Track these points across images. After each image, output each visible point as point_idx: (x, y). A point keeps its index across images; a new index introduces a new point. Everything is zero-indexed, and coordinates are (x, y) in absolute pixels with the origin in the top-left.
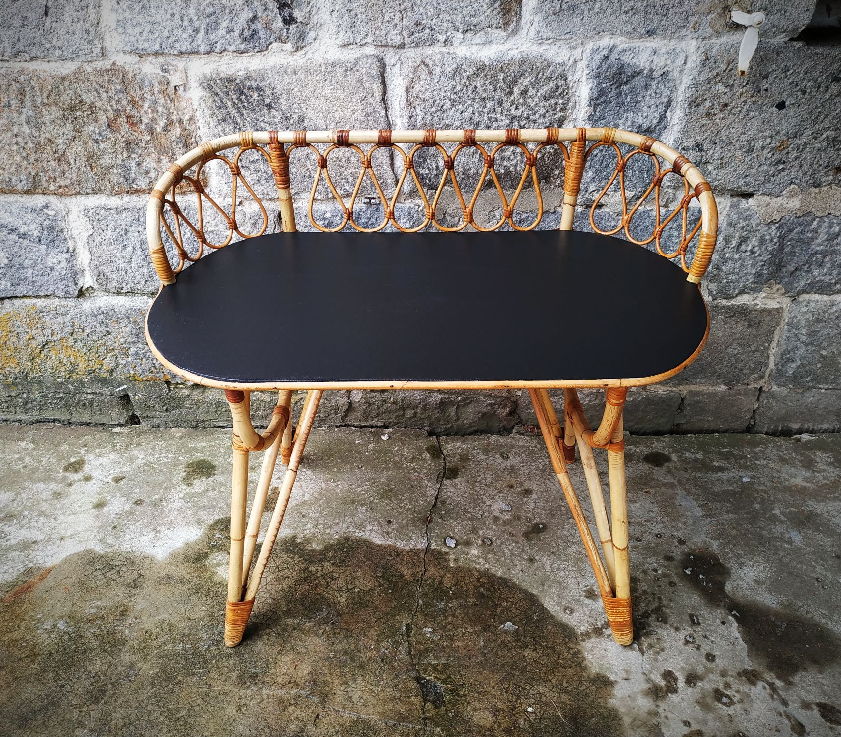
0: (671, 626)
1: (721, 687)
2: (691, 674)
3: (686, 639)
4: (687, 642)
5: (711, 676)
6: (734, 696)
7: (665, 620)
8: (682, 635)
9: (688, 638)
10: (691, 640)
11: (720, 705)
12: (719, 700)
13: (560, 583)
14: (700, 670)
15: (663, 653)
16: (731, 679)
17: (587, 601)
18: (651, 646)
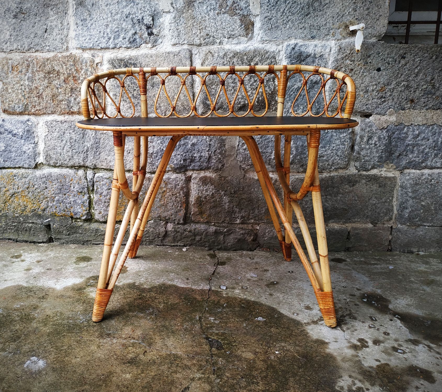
0: (360, 321)
1: (396, 346)
2: (376, 340)
3: (369, 326)
4: (370, 327)
5: (388, 341)
6: (406, 350)
7: (355, 318)
8: (367, 324)
9: (371, 326)
10: (373, 326)
11: (397, 353)
12: (397, 351)
13: (289, 304)
14: (381, 338)
15: (356, 332)
16: (402, 343)
17: (306, 311)
18: (348, 329)
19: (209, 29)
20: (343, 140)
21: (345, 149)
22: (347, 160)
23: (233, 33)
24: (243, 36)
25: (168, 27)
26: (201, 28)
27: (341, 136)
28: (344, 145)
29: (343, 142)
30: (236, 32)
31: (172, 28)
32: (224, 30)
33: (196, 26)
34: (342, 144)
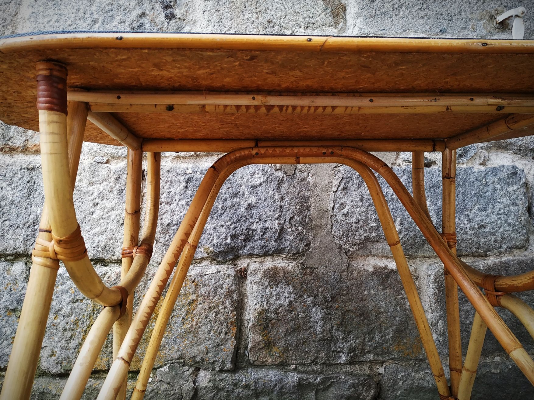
19: (272, 13)
20: (513, 197)
21: (520, 213)
22: (525, 232)
23: (313, 21)
24: (329, 26)
25: (202, 7)
26: (258, 10)
27: (510, 189)
28: (517, 205)
29: (514, 200)
30: (318, 19)
31: (209, 9)
32: (298, 14)
33: (250, 8)
34: (513, 203)
